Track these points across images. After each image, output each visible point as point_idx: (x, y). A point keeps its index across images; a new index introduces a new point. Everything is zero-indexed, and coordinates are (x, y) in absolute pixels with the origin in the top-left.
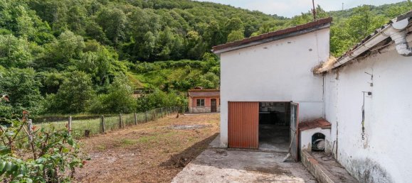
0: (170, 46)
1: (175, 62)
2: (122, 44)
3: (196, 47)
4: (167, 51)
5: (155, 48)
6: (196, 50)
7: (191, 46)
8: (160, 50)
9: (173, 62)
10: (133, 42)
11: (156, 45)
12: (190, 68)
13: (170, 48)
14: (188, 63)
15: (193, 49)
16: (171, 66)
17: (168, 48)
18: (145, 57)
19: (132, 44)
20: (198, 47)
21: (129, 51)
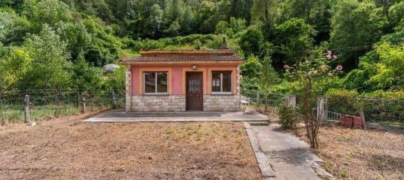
0: (179, 21)
1: (182, 38)
2: (129, 22)
3: (210, 19)
4: (176, 26)
5: (161, 24)
6: (210, 22)
7: (205, 18)
8: (168, 25)
9: (180, 38)
10: (140, 19)
11: (163, 20)
12: (200, 43)
13: (180, 23)
14: (198, 38)
15: (206, 22)
16: (178, 42)
17: (177, 23)
18: (149, 33)
19: (139, 21)
20: (213, 18)
21: (134, 28)
